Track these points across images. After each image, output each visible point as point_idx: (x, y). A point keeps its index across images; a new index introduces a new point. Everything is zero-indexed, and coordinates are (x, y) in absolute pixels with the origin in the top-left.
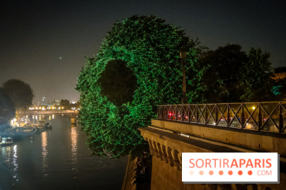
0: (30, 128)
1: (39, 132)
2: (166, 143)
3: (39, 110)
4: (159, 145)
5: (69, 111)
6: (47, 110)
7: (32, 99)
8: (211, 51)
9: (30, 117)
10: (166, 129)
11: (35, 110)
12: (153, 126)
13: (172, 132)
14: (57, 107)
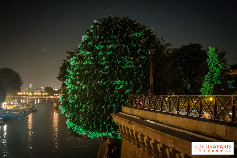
0: (18, 110)
1: (26, 114)
2: (134, 127)
3: (26, 95)
4: (128, 129)
5: (52, 97)
6: (33, 95)
7: (20, 85)
8: (176, 49)
9: (19, 101)
10: (135, 116)
11: (23, 95)
12: (123, 112)
13: (139, 118)
14: (42, 93)
